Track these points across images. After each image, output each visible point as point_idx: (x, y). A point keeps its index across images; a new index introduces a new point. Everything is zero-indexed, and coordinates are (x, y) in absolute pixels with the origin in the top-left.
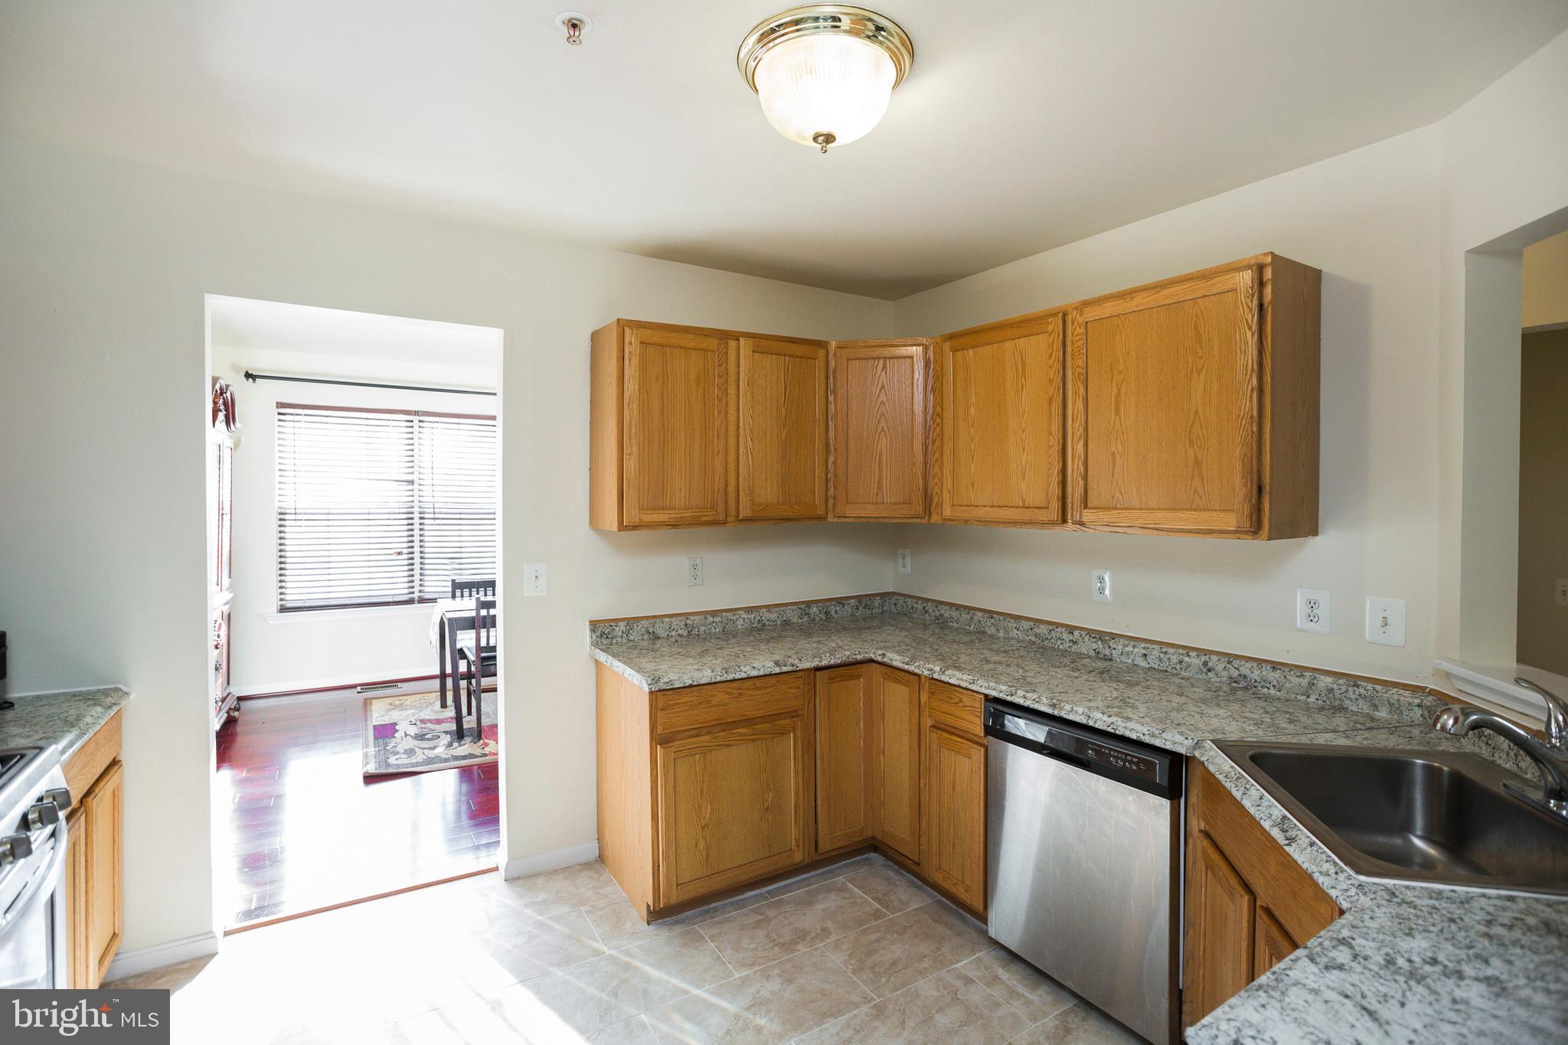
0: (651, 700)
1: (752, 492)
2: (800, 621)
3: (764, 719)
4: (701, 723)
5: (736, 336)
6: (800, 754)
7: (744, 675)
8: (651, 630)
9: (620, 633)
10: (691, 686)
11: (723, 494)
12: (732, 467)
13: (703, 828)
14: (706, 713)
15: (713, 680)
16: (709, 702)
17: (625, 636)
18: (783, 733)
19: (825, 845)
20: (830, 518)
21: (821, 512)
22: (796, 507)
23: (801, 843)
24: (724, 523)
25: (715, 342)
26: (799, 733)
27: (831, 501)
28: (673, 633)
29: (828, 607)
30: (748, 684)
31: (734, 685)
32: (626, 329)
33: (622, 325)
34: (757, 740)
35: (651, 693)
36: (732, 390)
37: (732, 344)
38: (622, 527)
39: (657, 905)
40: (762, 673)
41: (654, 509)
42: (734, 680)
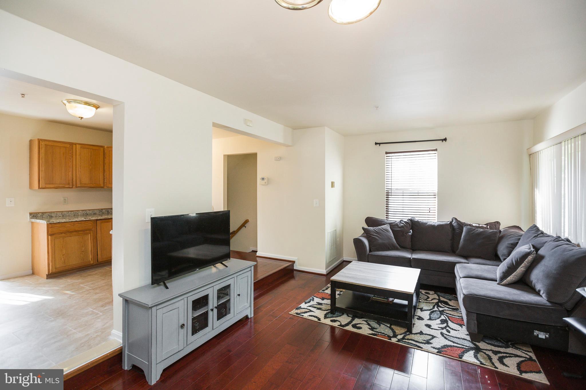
0: (47, 226)
1: (80, 181)
2: (99, 213)
3: (81, 231)
4: (62, 231)
5: (76, 144)
6: (92, 239)
7: (75, 221)
8: (50, 215)
9: (40, 216)
10: (59, 223)
11: (72, 181)
12: (74, 175)
13: (63, 255)
14: (64, 229)
15: (66, 221)
16: (65, 226)
17: (41, 216)
18: (87, 234)
19: (100, 260)
20: (105, 187)
21: (102, 186)
22: (94, 184)
23: (93, 259)
24: (72, 188)
25: (69, 145)
26: (92, 234)
27: (105, 183)
28: (58, 216)
29: (108, 210)
30: (76, 223)
31: (72, 223)
32: (40, 141)
33: (39, 141)
34: (79, 235)
35: (47, 224)
36: (74, 157)
37: (74, 146)
38: (39, 188)
39: (49, 273)
40: (80, 220)
41: (50, 184)
42: (72, 222)
